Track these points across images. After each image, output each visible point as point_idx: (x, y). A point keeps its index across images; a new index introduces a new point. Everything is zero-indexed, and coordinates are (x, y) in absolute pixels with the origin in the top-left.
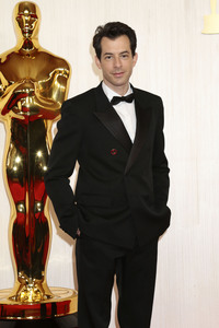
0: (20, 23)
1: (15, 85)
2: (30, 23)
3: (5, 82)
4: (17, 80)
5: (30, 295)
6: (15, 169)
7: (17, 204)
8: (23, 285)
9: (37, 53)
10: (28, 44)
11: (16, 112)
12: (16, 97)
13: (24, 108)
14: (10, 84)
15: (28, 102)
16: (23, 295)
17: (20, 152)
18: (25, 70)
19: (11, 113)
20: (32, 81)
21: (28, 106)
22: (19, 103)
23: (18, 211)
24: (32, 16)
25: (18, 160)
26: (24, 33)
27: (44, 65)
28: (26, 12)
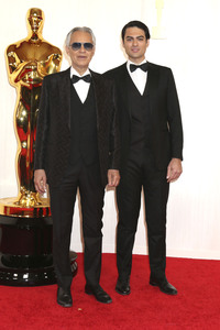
0: (31, 22)
1: (25, 63)
2: (37, 22)
3: (18, 60)
4: (26, 60)
5: (28, 202)
6: (22, 119)
7: (22, 142)
8: (24, 195)
9: (40, 43)
10: (35, 36)
11: (25, 81)
13: (30, 78)
14: (21, 62)
15: (32, 75)
16: (23, 201)
17: (26, 108)
19: (21, 82)
20: (36, 61)
21: (33, 78)
22: (27, 75)
23: (22, 147)
24: (39, 18)
25: (24, 113)
26: (33, 29)
27: (45, 51)
28: (35, 15)
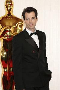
0: (7, 7)
1: (5, 28)
2: (10, 7)
3: (1, 27)
4: (5, 26)
6: (4, 56)
7: (4, 69)
9: (12, 17)
10: (9, 14)
11: (5, 37)
12: (5, 32)
13: (7, 36)
14: (3, 27)
15: (8, 34)
17: (6, 51)
18: (8, 23)
19: (3, 37)
20: (10, 27)
21: (9, 35)
22: (6, 34)
23: (4, 71)
24: (11, 5)
25: (5, 53)
26: (8, 10)
27: (14, 21)
28: (9, 3)
